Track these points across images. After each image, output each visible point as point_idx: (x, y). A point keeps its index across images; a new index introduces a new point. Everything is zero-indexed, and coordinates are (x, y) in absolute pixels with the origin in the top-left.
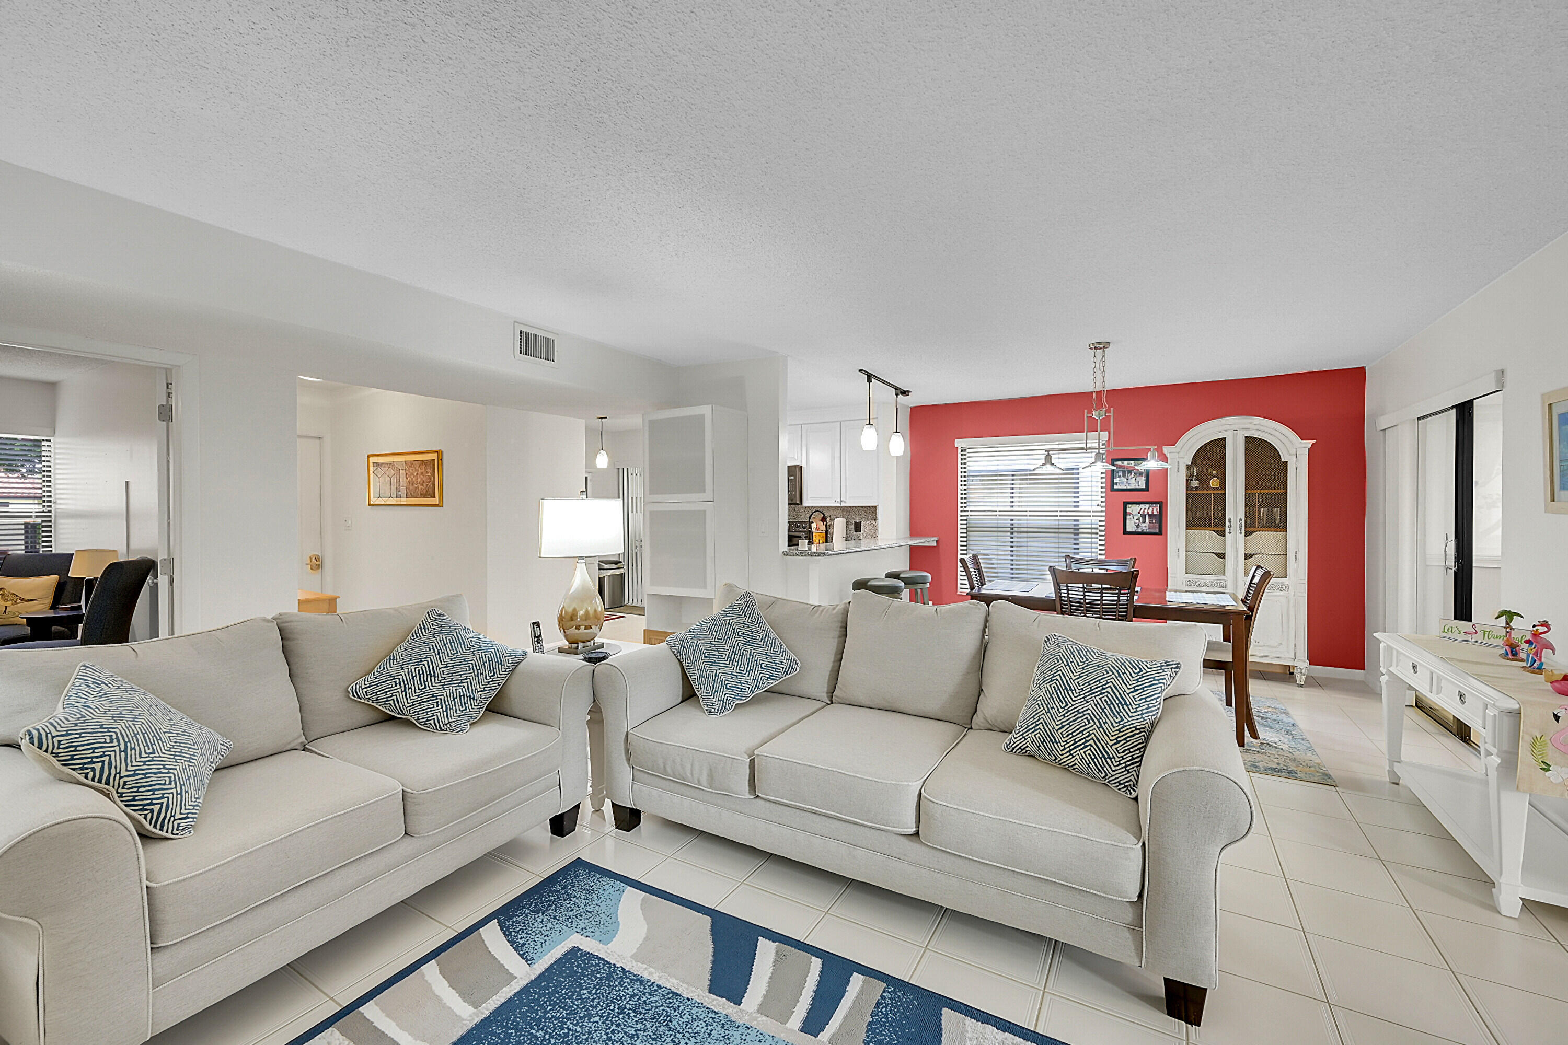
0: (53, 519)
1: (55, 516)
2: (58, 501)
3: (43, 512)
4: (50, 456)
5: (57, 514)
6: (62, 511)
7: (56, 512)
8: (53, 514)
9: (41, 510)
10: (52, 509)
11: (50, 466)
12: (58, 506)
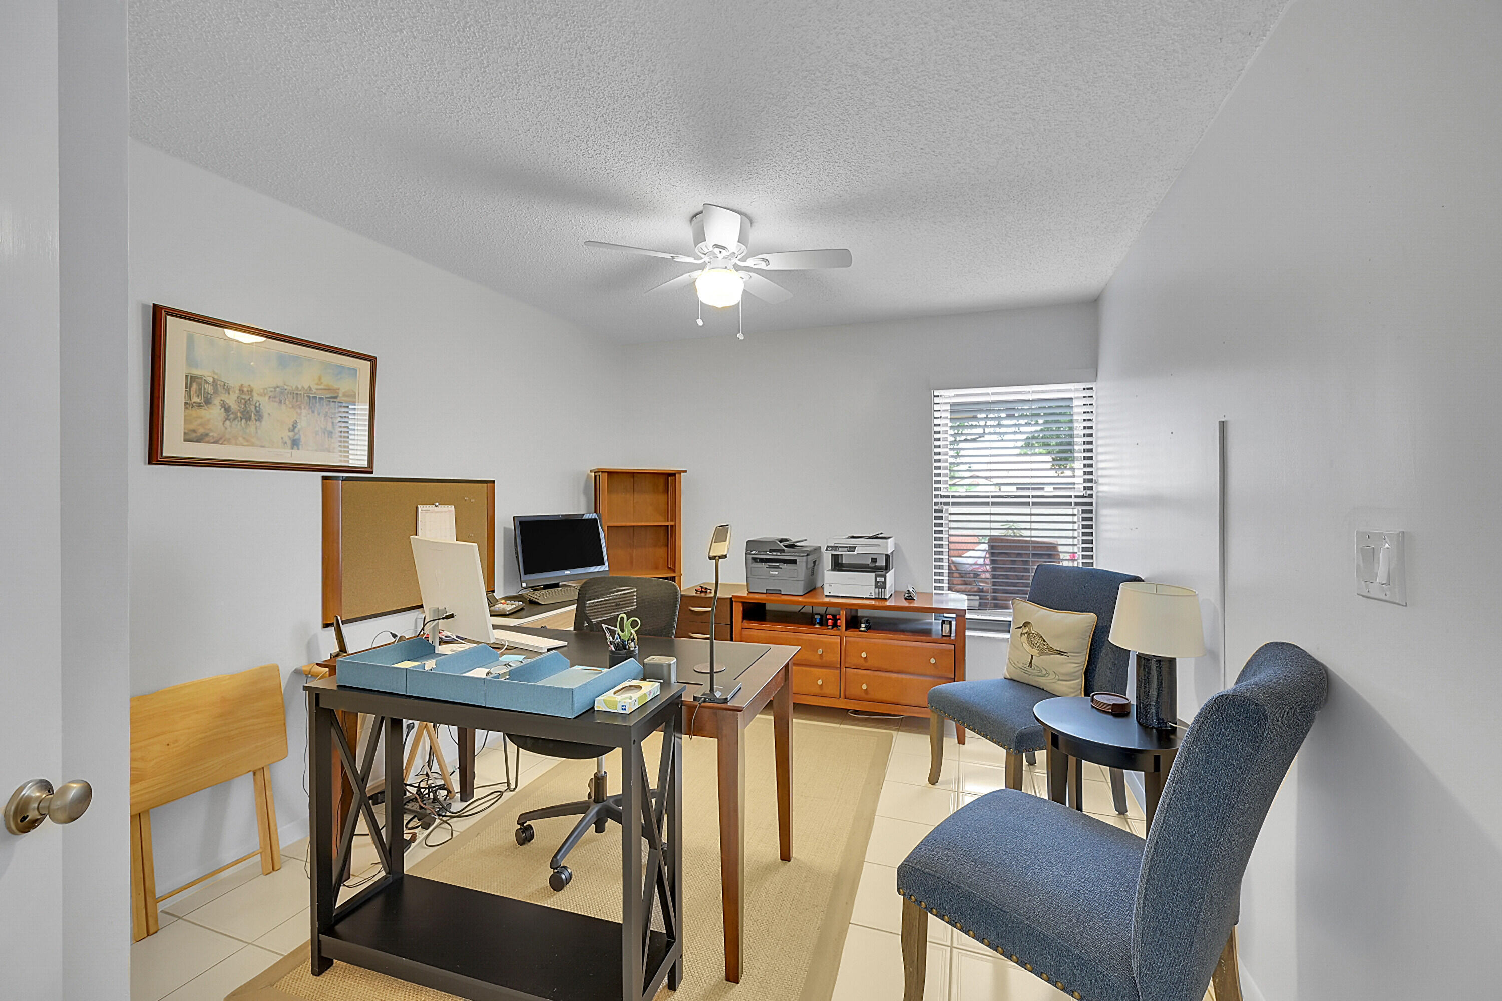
0: (1094, 508)
1: (1097, 503)
2: (1101, 481)
3: (1083, 497)
4: (1092, 412)
5: (1100, 501)
6: (1104, 495)
7: (1097, 497)
8: (1094, 500)
9: (1081, 494)
10: (1094, 492)
11: (1092, 428)
12: (1101, 488)
